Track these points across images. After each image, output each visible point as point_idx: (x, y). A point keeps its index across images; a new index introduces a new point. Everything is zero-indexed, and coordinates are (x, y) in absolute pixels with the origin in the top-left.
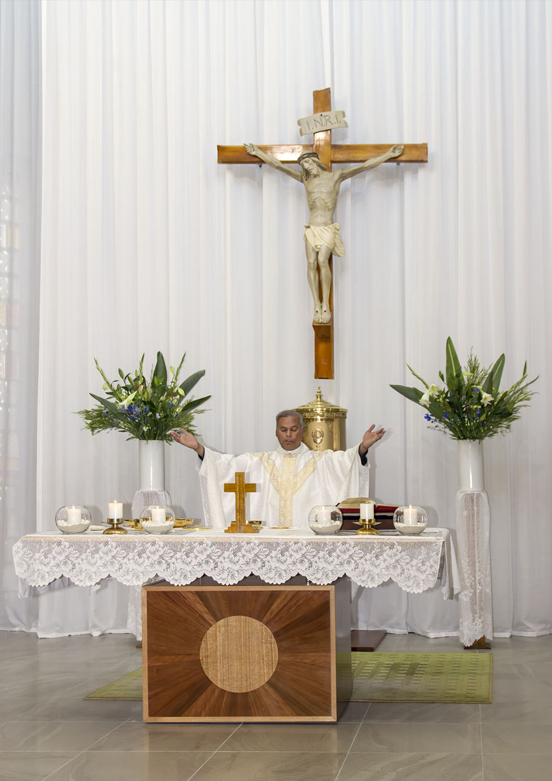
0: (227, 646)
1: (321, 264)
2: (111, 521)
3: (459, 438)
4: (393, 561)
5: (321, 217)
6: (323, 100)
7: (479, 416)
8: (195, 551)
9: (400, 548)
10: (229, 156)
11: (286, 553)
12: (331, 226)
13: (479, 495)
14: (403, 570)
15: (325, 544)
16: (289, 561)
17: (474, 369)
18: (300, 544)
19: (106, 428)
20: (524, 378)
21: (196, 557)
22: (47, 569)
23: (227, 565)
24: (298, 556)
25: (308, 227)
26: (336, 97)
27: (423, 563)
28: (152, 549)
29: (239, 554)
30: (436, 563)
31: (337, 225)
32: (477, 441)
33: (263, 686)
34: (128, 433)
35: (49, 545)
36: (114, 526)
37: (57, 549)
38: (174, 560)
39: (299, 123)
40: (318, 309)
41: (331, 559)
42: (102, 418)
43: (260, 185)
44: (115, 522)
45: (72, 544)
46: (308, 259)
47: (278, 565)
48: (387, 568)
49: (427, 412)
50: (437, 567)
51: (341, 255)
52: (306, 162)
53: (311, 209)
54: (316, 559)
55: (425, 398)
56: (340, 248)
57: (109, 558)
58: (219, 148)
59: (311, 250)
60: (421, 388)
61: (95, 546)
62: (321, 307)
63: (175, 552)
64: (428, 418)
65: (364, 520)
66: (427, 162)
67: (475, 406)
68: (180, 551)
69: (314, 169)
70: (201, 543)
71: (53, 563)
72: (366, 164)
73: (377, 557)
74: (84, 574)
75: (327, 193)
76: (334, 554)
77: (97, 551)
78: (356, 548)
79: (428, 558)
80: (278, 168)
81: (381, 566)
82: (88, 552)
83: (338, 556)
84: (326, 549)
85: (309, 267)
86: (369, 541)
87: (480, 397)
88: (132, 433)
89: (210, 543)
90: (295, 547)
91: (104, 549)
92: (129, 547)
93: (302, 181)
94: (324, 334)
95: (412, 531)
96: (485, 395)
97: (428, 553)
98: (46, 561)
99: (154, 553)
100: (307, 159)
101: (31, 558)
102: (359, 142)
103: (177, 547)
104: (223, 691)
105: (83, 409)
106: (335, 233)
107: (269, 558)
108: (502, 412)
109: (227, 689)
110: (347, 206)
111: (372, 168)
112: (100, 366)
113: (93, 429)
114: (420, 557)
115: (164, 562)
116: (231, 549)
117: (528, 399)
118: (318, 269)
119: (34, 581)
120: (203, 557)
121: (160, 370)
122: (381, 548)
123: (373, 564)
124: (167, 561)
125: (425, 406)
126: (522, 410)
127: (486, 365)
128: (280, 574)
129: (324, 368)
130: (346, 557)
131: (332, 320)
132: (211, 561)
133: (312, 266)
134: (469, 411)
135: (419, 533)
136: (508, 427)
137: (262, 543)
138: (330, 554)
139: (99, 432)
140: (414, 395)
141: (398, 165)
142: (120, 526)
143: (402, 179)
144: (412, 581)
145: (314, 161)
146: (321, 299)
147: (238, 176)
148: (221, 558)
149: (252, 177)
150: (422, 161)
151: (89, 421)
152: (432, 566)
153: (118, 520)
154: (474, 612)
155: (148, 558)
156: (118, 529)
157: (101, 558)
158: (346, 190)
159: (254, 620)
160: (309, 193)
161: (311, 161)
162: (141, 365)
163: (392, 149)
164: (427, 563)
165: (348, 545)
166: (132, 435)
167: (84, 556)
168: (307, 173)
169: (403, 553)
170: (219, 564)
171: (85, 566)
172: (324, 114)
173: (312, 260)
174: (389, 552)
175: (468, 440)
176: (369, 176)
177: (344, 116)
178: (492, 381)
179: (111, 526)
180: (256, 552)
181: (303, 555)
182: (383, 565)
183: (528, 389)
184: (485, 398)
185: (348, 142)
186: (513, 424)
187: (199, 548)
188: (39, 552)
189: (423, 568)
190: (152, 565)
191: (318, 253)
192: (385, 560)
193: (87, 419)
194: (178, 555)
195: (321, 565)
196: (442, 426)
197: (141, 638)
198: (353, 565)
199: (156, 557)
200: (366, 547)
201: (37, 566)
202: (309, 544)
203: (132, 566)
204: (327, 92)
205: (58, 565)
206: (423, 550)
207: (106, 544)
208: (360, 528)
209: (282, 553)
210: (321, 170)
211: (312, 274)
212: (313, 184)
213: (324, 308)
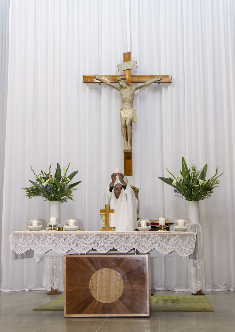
0: (101, 282)
1: (127, 125)
2: (51, 226)
3: (189, 200)
4: (175, 242)
5: (127, 105)
6: (127, 57)
7: (199, 189)
8: (89, 238)
9: (178, 237)
10: (87, 80)
11: (129, 239)
12: (131, 109)
14: (180, 246)
15: (145, 235)
16: (130, 242)
17: (194, 170)
18: (134, 235)
19: (35, 196)
20: (216, 174)
21: (89, 241)
22: (24, 246)
23: (102, 244)
24: (134, 240)
25: (122, 110)
26: (132, 55)
27: (188, 243)
28: (70, 237)
29: (108, 239)
30: (194, 243)
31: (134, 109)
32: (197, 201)
33: (117, 300)
34: (45, 198)
35: (25, 236)
36: (52, 228)
37: (29, 237)
38: (79, 242)
39: (117, 66)
40: (126, 145)
41: (148, 242)
43: (100, 92)
44: (53, 226)
45: (35, 235)
46: (122, 123)
47: (125, 244)
48: (173, 245)
49: (175, 189)
50: (194, 245)
51: (135, 122)
52: (121, 82)
53: (123, 102)
54: (141, 241)
55: (174, 182)
56: (135, 119)
57: (51, 241)
58: (84, 76)
59: (123, 119)
60: (172, 178)
61: (45, 236)
62: (127, 144)
63: (80, 238)
64: (175, 191)
65: (161, 225)
66: (172, 82)
67: (196, 186)
68: (82, 238)
69: (125, 85)
70: (91, 235)
71: (27, 243)
72: (146, 83)
73: (168, 241)
74: (40, 249)
75: (130, 95)
76: (149, 239)
77: (46, 238)
78: (159, 237)
79: (190, 241)
80: (109, 85)
81: (170, 245)
82: (42, 238)
83: (151, 240)
84: (146, 237)
85: (122, 127)
86: (164, 233)
87: (198, 182)
88: (46, 198)
89: (95, 235)
90: (132, 236)
91: (49, 237)
92: (60, 237)
93: (119, 90)
94: (128, 156)
95: (182, 229)
96: (200, 181)
97: (190, 239)
98: (24, 243)
99: (71, 239)
100: (122, 81)
101: (17, 241)
102: (142, 74)
103: (81, 236)
104: (99, 302)
105: (25, 187)
106: (133, 112)
107: (121, 241)
108: (207, 189)
109: (101, 301)
110: (137, 101)
111: (149, 85)
112: (33, 169)
113: (29, 196)
114: (187, 241)
115: (75, 243)
116: (104, 237)
117: (218, 184)
118: (126, 127)
119: (18, 251)
120: (92, 241)
122: (170, 236)
123: (166, 244)
124: (76, 243)
125: (174, 186)
126: (215, 188)
127: (200, 169)
128: (126, 248)
129: (128, 170)
130: (154, 241)
131: (132, 149)
132: (96, 242)
133: (124, 126)
134: (194, 187)
135: (185, 230)
136: (210, 196)
137: (118, 235)
138: (147, 239)
139: (32, 197)
140: (169, 181)
141: (159, 84)
142: (54, 228)
143: (161, 90)
144: (183, 251)
145: (124, 82)
146: (127, 141)
147: (91, 88)
148: (100, 241)
149: (96, 89)
150: (170, 82)
151: (28, 193)
152: (192, 245)
153: (54, 225)
154: (197, 278)
155: (68, 241)
156: (54, 229)
157: (48, 241)
158: (137, 95)
159: (113, 270)
160: (122, 95)
161: (123, 82)
162: (50, 168)
163: (157, 77)
164: (190, 243)
165: (155, 235)
166: (46, 199)
167: (40, 240)
168: (121, 86)
169: (179, 239)
170: (99, 244)
171: (40, 245)
172: (128, 62)
173: (123, 123)
174: (173, 239)
175: (193, 201)
176: (147, 89)
177: (136, 63)
178: (203, 176)
179: (51, 228)
180: (115, 238)
181: (136, 240)
182: (171, 244)
183: (218, 179)
184: (201, 182)
185: (138, 74)
186: (211, 194)
188: (21, 239)
189: (188, 246)
190: (70, 244)
191: (126, 121)
192: (172, 242)
193: (27, 191)
194: (81, 240)
195: (144, 244)
196: (181, 195)
197: (49, 290)
198: (158, 244)
199: (71, 241)
200: (163, 236)
201: (20, 245)
202: (138, 235)
203: (61, 245)
204: (129, 53)
205: (29, 245)
206: (188, 238)
207: (50, 235)
208: (160, 228)
209: (127, 239)
210: (127, 86)
211: (123, 130)
212: (123, 91)
213: (129, 144)
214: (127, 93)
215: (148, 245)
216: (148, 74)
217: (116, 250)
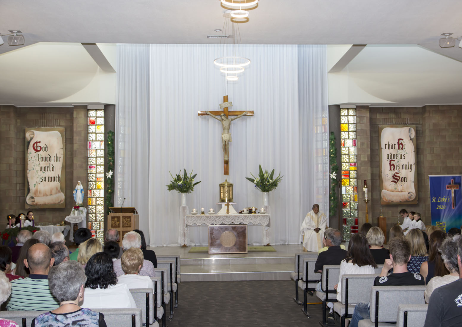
0: (225, 237)
2: (202, 212)
3: (263, 191)
4: (260, 219)
5: (226, 131)
6: (226, 99)
7: (269, 186)
12: (228, 134)
13: (268, 206)
14: (262, 221)
15: (246, 215)
16: (240, 219)
17: (266, 173)
20: (280, 175)
22: (191, 222)
23: (227, 220)
25: (223, 134)
26: (229, 98)
28: (212, 217)
31: (230, 133)
32: (268, 192)
33: (232, 246)
34: (178, 191)
37: (193, 218)
39: (219, 105)
40: (225, 156)
42: (172, 187)
45: (196, 216)
46: (223, 143)
47: (237, 220)
49: (255, 185)
50: (269, 220)
51: (231, 141)
53: (224, 129)
55: (255, 182)
56: (231, 139)
57: (204, 219)
58: (198, 114)
59: (224, 141)
60: (254, 179)
64: (255, 186)
65: (253, 211)
66: (254, 116)
67: (268, 183)
70: (222, 216)
72: (238, 117)
73: (257, 218)
74: (199, 223)
75: (228, 125)
76: (248, 218)
77: (201, 218)
78: (253, 217)
79: (267, 219)
80: (214, 118)
85: (223, 145)
89: (224, 216)
91: (203, 217)
92: (208, 217)
93: (221, 121)
94: (226, 163)
96: (270, 180)
98: (191, 220)
99: (213, 218)
101: (188, 219)
102: (235, 110)
105: (168, 185)
106: (230, 136)
108: (275, 184)
111: (240, 117)
112: (171, 174)
113: (169, 190)
117: (280, 181)
118: (225, 145)
121: (185, 174)
122: (258, 216)
123: (256, 220)
124: (215, 220)
125: (255, 183)
126: (279, 184)
127: (270, 172)
128: (238, 222)
129: (226, 173)
130: (251, 218)
131: (228, 160)
134: (267, 185)
135: (264, 213)
136: (275, 188)
139: (171, 191)
140: (252, 181)
143: (246, 120)
144: (264, 223)
146: (226, 154)
147: (202, 118)
150: (252, 116)
151: (169, 188)
154: (267, 237)
159: (230, 232)
160: (223, 125)
162: (180, 172)
163: (245, 112)
165: (251, 216)
167: (199, 219)
168: (223, 119)
169: (262, 218)
171: (199, 221)
172: (226, 103)
173: (224, 143)
175: (265, 192)
177: (232, 103)
178: (271, 177)
180: (232, 217)
181: (243, 218)
182: (258, 220)
183: (281, 178)
185: (232, 110)
186: (276, 188)
187: (222, 217)
188: (190, 218)
189: (266, 221)
194: (218, 219)
195: (246, 220)
196: (259, 188)
197: (183, 245)
198: (252, 220)
199: (213, 219)
200: (255, 216)
201: (189, 221)
202: (243, 216)
203: (208, 221)
204: (227, 96)
205: (193, 221)
206: (266, 217)
207: (203, 216)
208: (253, 213)
209: (238, 218)
210: (226, 119)
211: (224, 147)
212: (224, 122)
213: (227, 156)
214: (226, 123)
215: (248, 221)
216: (238, 110)
217: (233, 223)
